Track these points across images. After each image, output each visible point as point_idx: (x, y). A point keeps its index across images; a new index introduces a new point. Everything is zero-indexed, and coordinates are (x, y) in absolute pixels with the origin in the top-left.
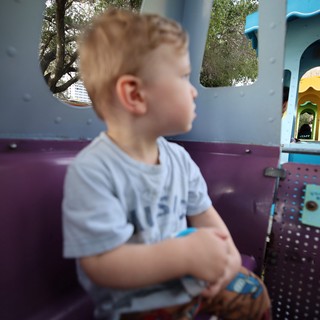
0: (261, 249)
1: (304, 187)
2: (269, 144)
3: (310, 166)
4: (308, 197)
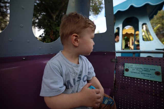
0: (112, 86)
1: (124, 64)
2: (112, 51)
3: (125, 57)
4: (126, 67)
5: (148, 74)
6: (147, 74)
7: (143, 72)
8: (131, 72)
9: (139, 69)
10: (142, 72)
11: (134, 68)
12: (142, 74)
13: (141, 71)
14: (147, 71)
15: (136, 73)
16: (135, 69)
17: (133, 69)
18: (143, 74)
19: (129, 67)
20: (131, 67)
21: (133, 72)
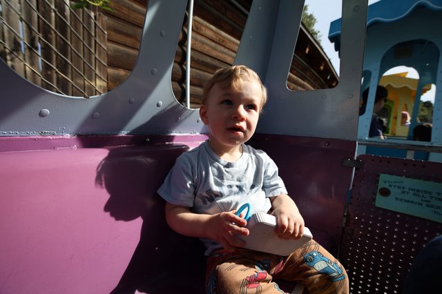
1: (378, 176)
2: (348, 138)
3: (383, 158)
4: (381, 185)
7: (434, 202)
8: (397, 199)
9: (421, 194)
10: (429, 201)
11: (406, 190)
12: (427, 206)
13: (429, 199)
15: (412, 202)
16: (408, 193)
17: (403, 192)
18: (432, 206)
19: (390, 186)
20: (398, 185)
21: (401, 200)
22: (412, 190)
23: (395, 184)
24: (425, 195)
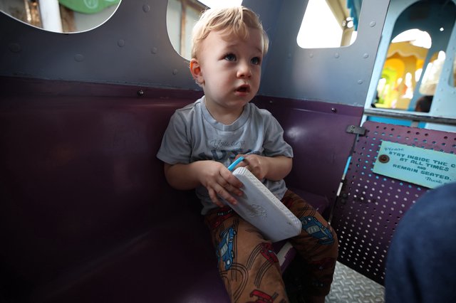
1: (380, 143)
5: (441, 177)
6: (437, 175)
7: (429, 169)
8: (394, 165)
9: (418, 162)
10: (425, 169)
11: (405, 157)
12: (422, 173)
13: (425, 166)
14: (441, 168)
15: (409, 169)
16: (406, 160)
17: (402, 159)
18: (427, 173)
19: (391, 153)
20: (398, 152)
21: (398, 167)
22: (411, 157)
23: (395, 151)
24: (422, 163)
